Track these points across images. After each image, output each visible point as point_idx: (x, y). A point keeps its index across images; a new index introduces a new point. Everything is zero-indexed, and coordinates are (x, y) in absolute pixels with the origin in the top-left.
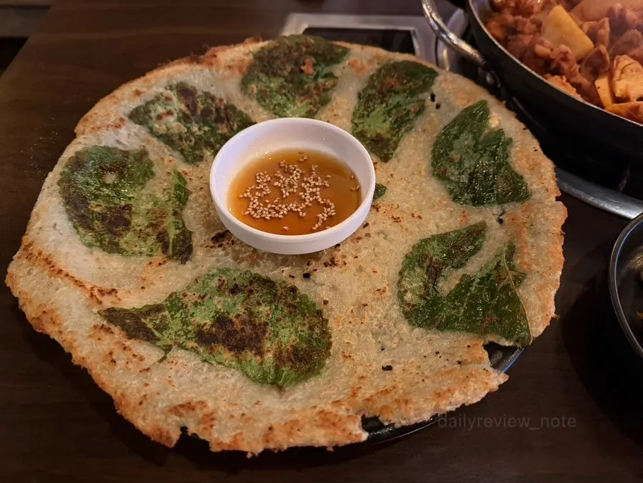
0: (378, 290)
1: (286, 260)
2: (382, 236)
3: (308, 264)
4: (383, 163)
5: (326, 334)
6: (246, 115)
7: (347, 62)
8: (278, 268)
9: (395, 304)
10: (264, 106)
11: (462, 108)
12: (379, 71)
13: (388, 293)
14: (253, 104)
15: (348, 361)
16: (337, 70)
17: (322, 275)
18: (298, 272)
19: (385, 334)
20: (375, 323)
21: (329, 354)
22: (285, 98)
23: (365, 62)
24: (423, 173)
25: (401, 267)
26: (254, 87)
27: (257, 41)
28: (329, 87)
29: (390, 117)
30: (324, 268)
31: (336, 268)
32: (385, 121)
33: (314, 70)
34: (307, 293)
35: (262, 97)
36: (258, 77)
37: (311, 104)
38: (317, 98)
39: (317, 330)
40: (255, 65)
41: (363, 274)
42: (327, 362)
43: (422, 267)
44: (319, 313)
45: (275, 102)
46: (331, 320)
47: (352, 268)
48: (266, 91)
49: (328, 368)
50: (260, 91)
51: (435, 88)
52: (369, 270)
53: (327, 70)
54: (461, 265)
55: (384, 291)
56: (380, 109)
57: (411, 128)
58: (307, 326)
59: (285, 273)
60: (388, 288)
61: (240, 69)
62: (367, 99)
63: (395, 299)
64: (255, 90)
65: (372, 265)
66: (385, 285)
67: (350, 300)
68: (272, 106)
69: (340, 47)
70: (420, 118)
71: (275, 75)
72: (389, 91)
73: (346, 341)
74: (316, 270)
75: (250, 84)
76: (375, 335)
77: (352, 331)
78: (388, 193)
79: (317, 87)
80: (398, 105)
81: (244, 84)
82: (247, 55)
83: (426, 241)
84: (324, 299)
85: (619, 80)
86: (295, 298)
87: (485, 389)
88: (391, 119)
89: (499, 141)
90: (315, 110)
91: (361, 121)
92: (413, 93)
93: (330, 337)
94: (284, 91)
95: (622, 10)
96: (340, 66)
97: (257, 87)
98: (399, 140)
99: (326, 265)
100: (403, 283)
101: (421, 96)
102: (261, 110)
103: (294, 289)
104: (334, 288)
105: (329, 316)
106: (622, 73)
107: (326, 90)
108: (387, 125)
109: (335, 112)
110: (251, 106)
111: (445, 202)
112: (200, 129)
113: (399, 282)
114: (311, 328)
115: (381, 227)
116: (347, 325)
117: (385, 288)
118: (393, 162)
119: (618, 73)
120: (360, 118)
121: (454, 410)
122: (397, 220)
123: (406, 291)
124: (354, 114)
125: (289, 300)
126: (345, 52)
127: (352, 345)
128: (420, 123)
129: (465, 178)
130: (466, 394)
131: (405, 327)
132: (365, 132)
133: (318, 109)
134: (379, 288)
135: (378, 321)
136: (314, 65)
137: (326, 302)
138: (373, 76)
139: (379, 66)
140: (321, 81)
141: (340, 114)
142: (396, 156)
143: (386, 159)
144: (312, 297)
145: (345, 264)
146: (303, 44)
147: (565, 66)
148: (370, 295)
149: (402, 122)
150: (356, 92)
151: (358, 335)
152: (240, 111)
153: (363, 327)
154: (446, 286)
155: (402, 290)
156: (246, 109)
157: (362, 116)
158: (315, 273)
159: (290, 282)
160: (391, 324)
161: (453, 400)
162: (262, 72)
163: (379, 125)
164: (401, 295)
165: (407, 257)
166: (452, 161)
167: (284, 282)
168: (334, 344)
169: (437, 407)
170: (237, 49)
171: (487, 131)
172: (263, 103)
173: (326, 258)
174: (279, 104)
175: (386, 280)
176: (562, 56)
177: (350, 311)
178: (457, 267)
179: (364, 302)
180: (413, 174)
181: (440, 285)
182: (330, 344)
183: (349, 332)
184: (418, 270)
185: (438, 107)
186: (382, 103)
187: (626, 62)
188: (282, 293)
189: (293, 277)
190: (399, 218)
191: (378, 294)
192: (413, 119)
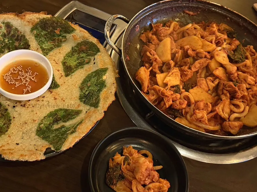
0: (34, 120)
1: (10, 100)
2: (47, 102)
3: (16, 103)
4: (65, 77)
5: (8, 127)
6: (28, 41)
7: (72, 35)
8: (6, 100)
9: (36, 126)
10: (36, 40)
11: (100, 67)
12: (82, 42)
13: (36, 122)
14: (32, 37)
15: (9, 138)
16: (68, 36)
17: (18, 109)
18: (12, 105)
19: (26, 134)
20: (26, 130)
21: (5, 134)
22: (45, 40)
23: (78, 37)
24: (76, 85)
25: (46, 115)
26: (35, 32)
27: (45, 14)
28: (63, 41)
29: (78, 60)
30: (20, 106)
31: (24, 108)
32: (76, 61)
33: (60, 33)
34: (10, 112)
35: (37, 36)
36: (38, 28)
37: (53, 45)
38: (56, 43)
39: (6, 125)
40: (38, 24)
41: (32, 113)
42: (3, 136)
43: (53, 118)
44: (10, 120)
45: (40, 39)
46: (12, 124)
47: (30, 110)
48: (39, 35)
49: (1, 138)
50: (37, 34)
51: (96, 56)
52: (35, 112)
53: (64, 35)
54: (65, 122)
55: (35, 121)
56: (76, 55)
57: (82, 68)
58: (3, 123)
59: (7, 103)
60: (37, 120)
61: (32, 23)
62: (74, 51)
63: (37, 125)
64: (35, 33)
65: (37, 111)
66: (37, 119)
67: (23, 120)
68: (39, 41)
69: (72, 28)
70: (87, 65)
71: (45, 30)
72: (82, 51)
73: (13, 132)
74: (17, 106)
75: (34, 30)
76: (23, 133)
77: (17, 130)
78: (59, 89)
79: (58, 40)
80: (83, 57)
81: (32, 30)
82: (38, 19)
83: (61, 110)
84: (14, 116)
85: (169, 76)
86: (5, 112)
87: (35, 159)
88: (78, 61)
89: (102, 85)
90: (54, 48)
91: (67, 58)
92: (88, 55)
93: (9, 129)
94: (45, 37)
95: (188, 49)
96: (70, 35)
97: (36, 32)
98: (76, 70)
99: (21, 105)
100: (43, 120)
101: (91, 57)
102: (34, 40)
103: (6, 110)
104: (20, 114)
105: (13, 122)
106: (172, 74)
107: (61, 41)
108: (75, 63)
109: (60, 51)
110: (31, 38)
111: (76, 99)
112: (8, 41)
113: (42, 120)
114: (4, 124)
115: (49, 99)
116: (16, 127)
117: (36, 120)
118: (69, 77)
119: (170, 73)
120: (67, 57)
121: (24, 161)
122: (55, 99)
123: (42, 123)
124: (66, 54)
125: (3, 113)
126: (73, 30)
127: (13, 134)
128: (86, 67)
129: (87, 93)
130: (29, 158)
131: (34, 134)
132: (66, 63)
133: (55, 47)
134: (34, 119)
135: (27, 129)
136: (61, 31)
137: (14, 118)
138: (79, 43)
139: (83, 41)
140: (61, 37)
141: (61, 53)
142: (72, 75)
143: (67, 75)
144: (11, 115)
145: (28, 107)
146: (59, 22)
147: (154, 63)
148: (30, 121)
149: (81, 64)
150: (71, 46)
151: (18, 131)
152: (27, 39)
153: (21, 130)
154: (56, 127)
155: (41, 123)
156: (29, 39)
157: (69, 56)
158: (16, 107)
159: (7, 107)
160: (30, 132)
161: (24, 158)
162: (40, 27)
163: (72, 63)
164: (40, 124)
165: (51, 112)
166: (87, 85)
167: (5, 106)
168: (8, 131)
169: (19, 158)
170: (35, 15)
171: (101, 79)
172: (36, 38)
173: (23, 104)
174: (42, 41)
175: (38, 118)
176: (155, 59)
177: (20, 123)
178: (63, 122)
179: (26, 122)
180: (73, 85)
181: (54, 125)
182: (7, 131)
183: (16, 129)
184: (51, 118)
185: (95, 63)
186: (78, 54)
187: (175, 71)
188: (2, 110)
189: (9, 106)
190: (56, 98)
191: (33, 121)
192: (84, 64)
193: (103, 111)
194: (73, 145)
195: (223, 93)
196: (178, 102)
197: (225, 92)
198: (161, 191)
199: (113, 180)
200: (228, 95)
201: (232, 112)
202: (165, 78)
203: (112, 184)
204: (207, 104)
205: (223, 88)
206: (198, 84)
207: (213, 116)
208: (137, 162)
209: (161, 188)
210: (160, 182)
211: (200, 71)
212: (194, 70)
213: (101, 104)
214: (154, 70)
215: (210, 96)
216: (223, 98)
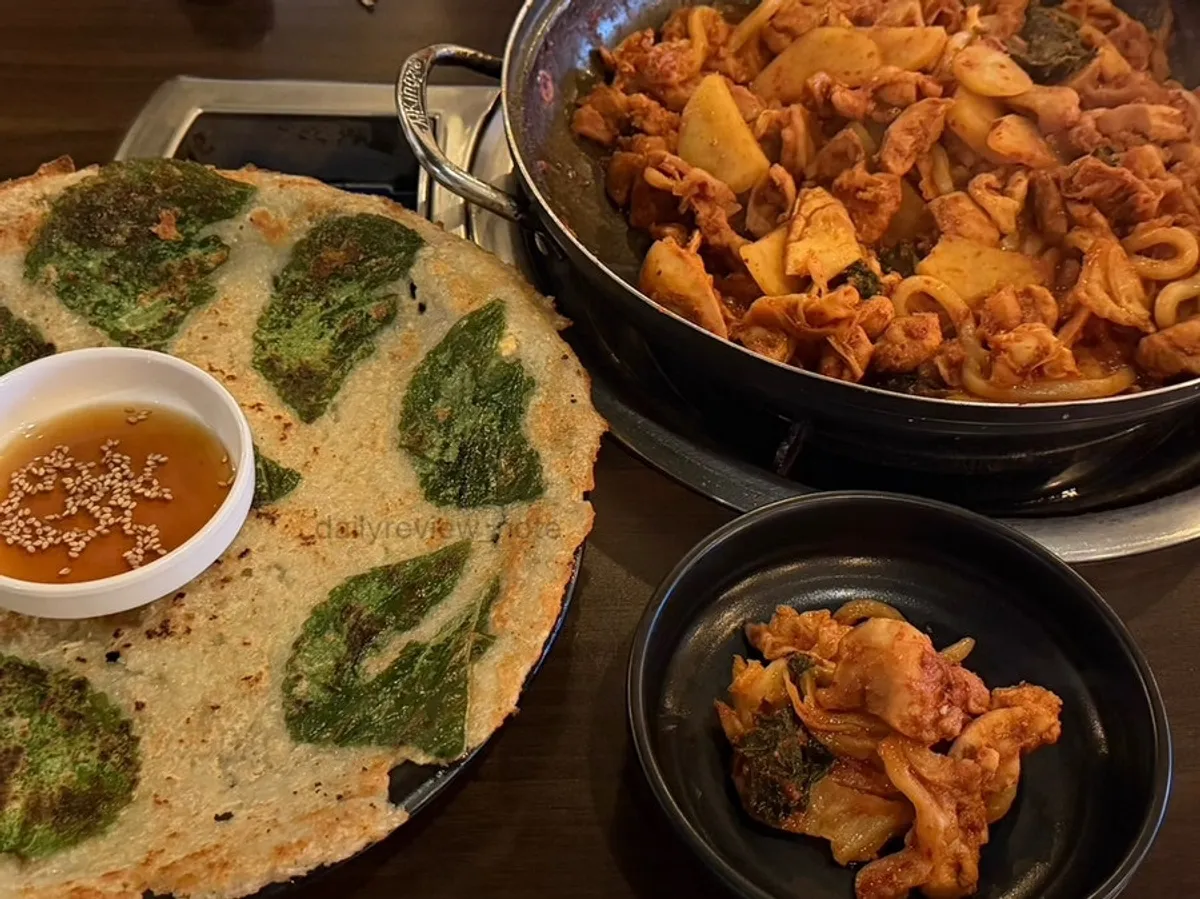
0: (246, 679)
1: (75, 629)
2: (276, 572)
3: (116, 635)
4: (303, 425)
5: (131, 763)
6: (33, 327)
7: (248, 216)
8: (56, 643)
9: (274, 702)
10: (72, 308)
11: (458, 314)
12: (313, 233)
13: (264, 683)
14: (47, 304)
15: (162, 810)
16: (229, 231)
17: (141, 656)
18: (96, 651)
19: (243, 758)
20: (229, 738)
21: (130, 800)
22: (117, 291)
23: (285, 217)
24: (381, 442)
25: (299, 632)
26: (51, 270)
27: (65, 170)
28: (211, 265)
29: (331, 327)
30: (146, 641)
31: (169, 640)
32: (322, 335)
33: (181, 232)
34: (107, 691)
35: (69, 290)
36: (59, 250)
37: (173, 300)
38: (183, 287)
39: (115, 758)
40: (53, 226)
41: (223, 650)
42: (122, 813)
43: (338, 630)
44: (125, 727)
45: (96, 299)
46: (146, 738)
47: (201, 640)
48: (76, 277)
49: (121, 824)
50: (65, 278)
51: (415, 273)
52: (235, 641)
53: (208, 231)
54: (411, 624)
55: (257, 680)
56: (313, 309)
57: (370, 352)
58: (97, 751)
59: (68, 653)
60: (266, 674)
61: (21, 234)
62: (288, 293)
63: (277, 695)
64: (54, 277)
65: (245, 630)
66: (261, 668)
67: (190, 701)
68: (88, 309)
69: (235, 183)
70: (388, 331)
71: (97, 243)
72: (334, 275)
73: (167, 774)
74: (128, 646)
75: (44, 263)
76: (224, 761)
77: (182, 757)
78: (301, 487)
79: (186, 268)
80: (349, 304)
81: (32, 266)
82: (38, 203)
83: (360, 580)
84: (138, 700)
85: (800, 239)
86: (81, 699)
87: (360, 837)
88: (333, 332)
89: (512, 384)
90: (182, 313)
91: (275, 335)
92: (374, 283)
93: (138, 770)
94: (114, 277)
95: (828, 90)
96: (235, 224)
97: (58, 270)
98: (344, 375)
99: (150, 634)
100: (298, 661)
101: (391, 288)
102: (65, 315)
103: (81, 685)
104: (161, 678)
105: (143, 731)
106: (808, 224)
107: (205, 272)
108: (323, 346)
109: (222, 317)
110: (43, 308)
111: (409, 502)
113: (291, 660)
114: (104, 756)
115: (274, 556)
116: (174, 746)
117: (261, 673)
118: (326, 419)
119: (799, 224)
120: (270, 330)
121: (304, 874)
122: (307, 541)
123: (299, 678)
124: (260, 322)
125: (70, 705)
126: (244, 194)
127: (175, 782)
128: (387, 341)
129: (451, 455)
130: (326, 848)
131: (282, 744)
132: (279, 359)
133: (187, 310)
134: (248, 674)
135: (235, 735)
136: (181, 221)
137: (140, 706)
138: (301, 242)
139: (314, 225)
140: (194, 253)
141: (231, 322)
142: (335, 408)
143: (310, 416)
144: (116, 699)
145: (189, 631)
146: (155, 178)
147: (703, 211)
148: (230, 689)
149: (354, 341)
150: (268, 276)
151: (193, 764)
152: (21, 320)
153: (204, 749)
154: (374, 666)
155: (293, 675)
156: (33, 315)
157: (276, 326)
158: (127, 651)
159: (78, 671)
160: (259, 739)
161: (299, 857)
162: (68, 238)
163: (309, 346)
164: (288, 687)
165: (315, 612)
166: (434, 420)
167: (65, 671)
168: (142, 783)
169: (274, 868)
170: (17, 190)
171: (493, 363)
172: (71, 302)
173: (151, 622)
174: (104, 303)
175: (265, 659)
176: (696, 190)
177: (184, 720)
178: (402, 629)
179: (214, 701)
180: (361, 446)
181: (364, 663)
182: (134, 782)
183: (177, 759)
184: (331, 636)
185: (422, 308)
186: (317, 299)
187: (817, 203)
188: (56, 694)
189: (83, 661)
190: (312, 536)
191: (244, 686)
192: (374, 332)
193: (581, 496)
194: (515, 698)
195: (1072, 223)
196: (897, 332)
197: (1080, 211)
198: (1029, 740)
199: (782, 789)
200: (1099, 218)
201: (1153, 286)
202: (784, 253)
203: (787, 810)
204: (1028, 293)
205: (1064, 200)
206: (947, 226)
207: (1080, 336)
208: (865, 649)
209: (1023, 730)
210: (1004, 705)
211: (924, 167)
212: (899, 167)
213: (552, 471)
214: (714, 240)
215: (1019, 262)
216: (1084, 240)
